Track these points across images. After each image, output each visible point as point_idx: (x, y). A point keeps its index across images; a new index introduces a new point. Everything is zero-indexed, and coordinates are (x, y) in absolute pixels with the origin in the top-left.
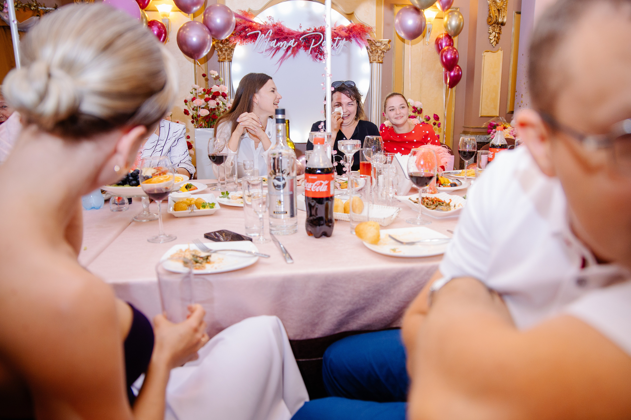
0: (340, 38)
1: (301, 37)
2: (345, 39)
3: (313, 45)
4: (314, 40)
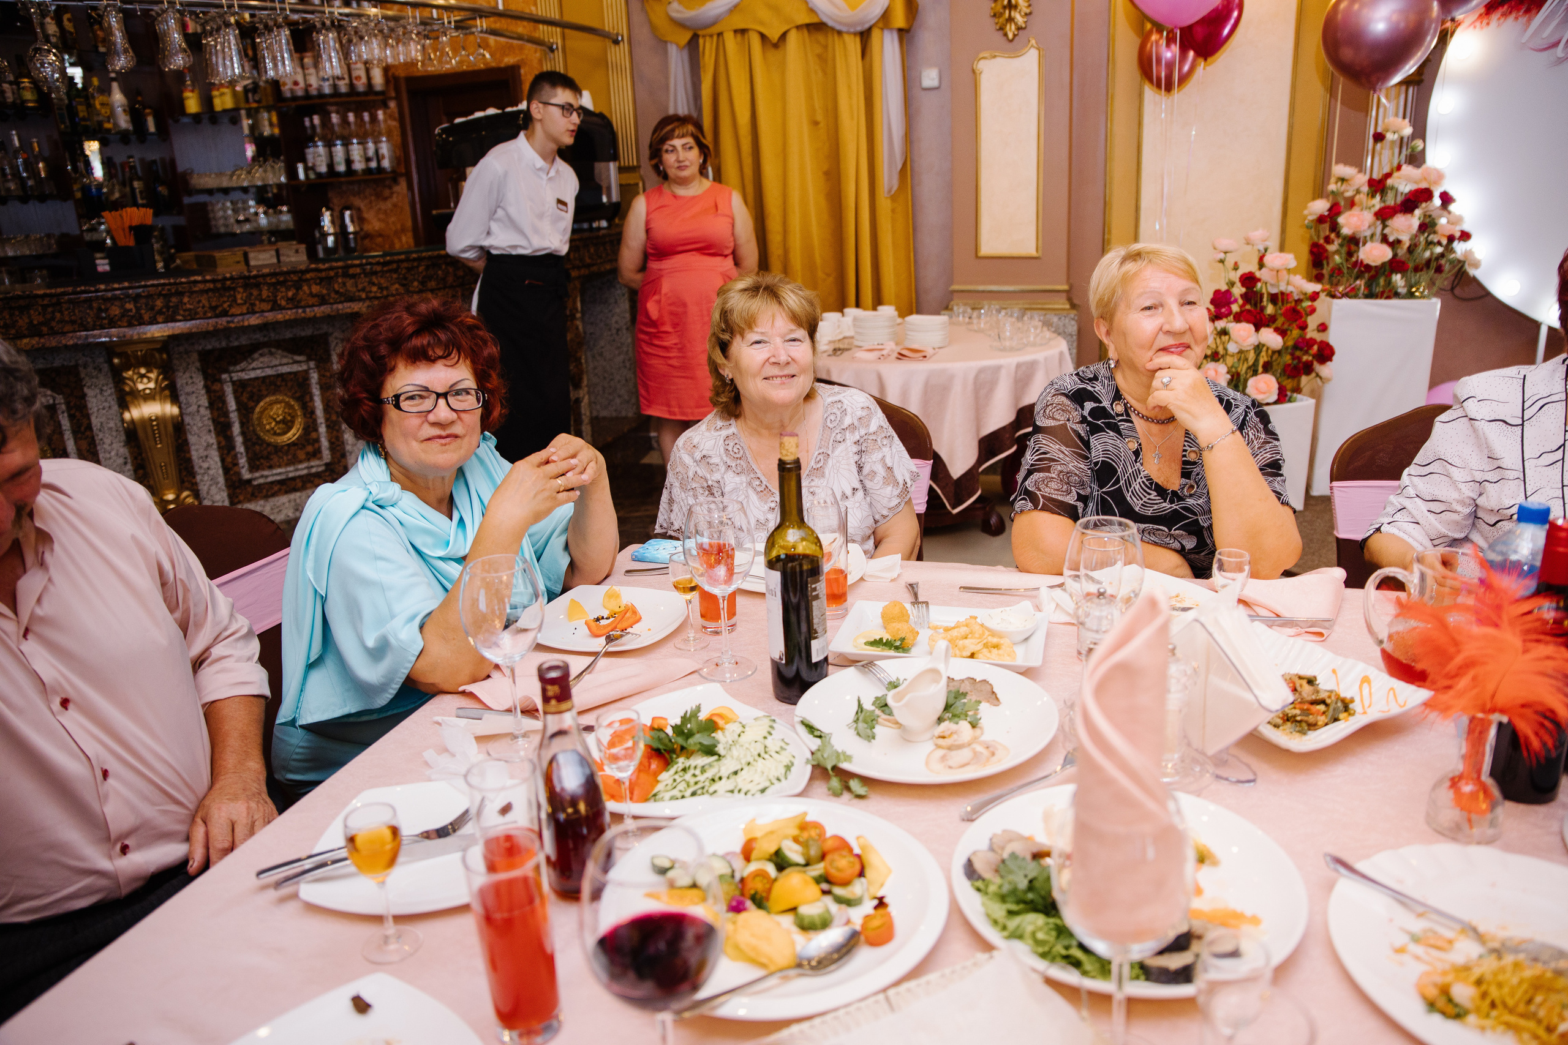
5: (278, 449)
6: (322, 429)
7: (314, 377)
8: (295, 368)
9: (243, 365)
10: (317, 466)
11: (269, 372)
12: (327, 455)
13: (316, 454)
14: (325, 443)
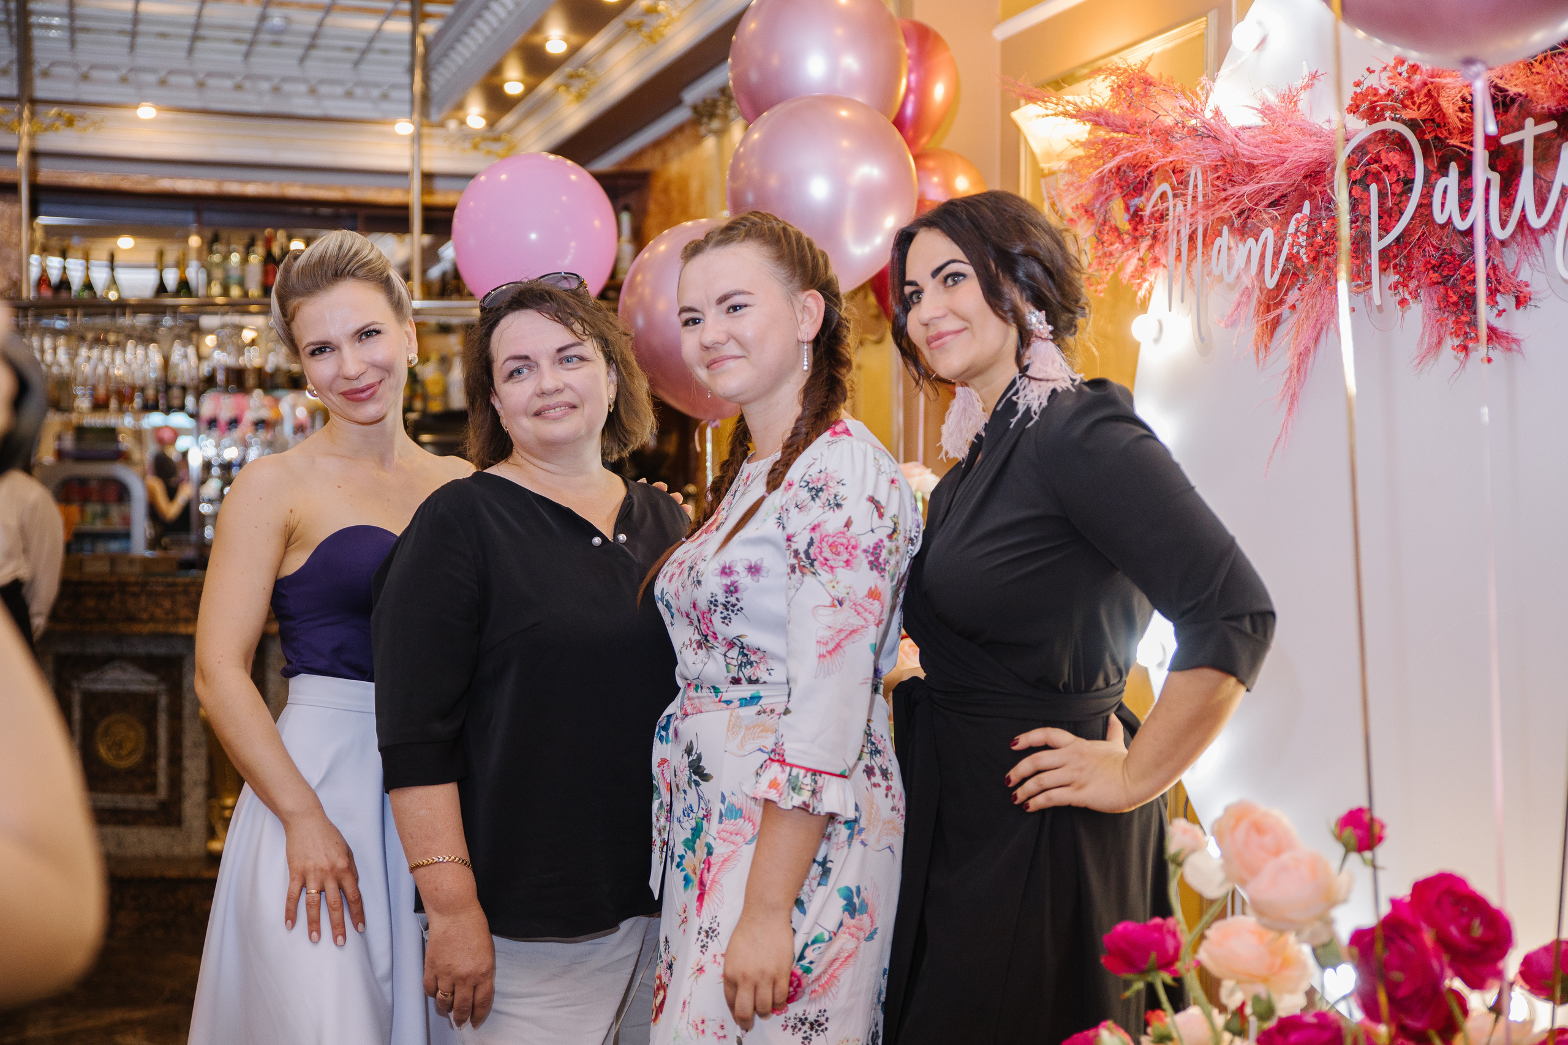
0: (1553, 125)
4: (1374, 194)
5: (115, 773)
6: (162, 762)
7: (163, 701)
8: (144, 688)
9: (93, 675)
10: (148, 802)
11: (117, 687)
12: (162, 793)
13: (152, 788)
14: (162, 779)
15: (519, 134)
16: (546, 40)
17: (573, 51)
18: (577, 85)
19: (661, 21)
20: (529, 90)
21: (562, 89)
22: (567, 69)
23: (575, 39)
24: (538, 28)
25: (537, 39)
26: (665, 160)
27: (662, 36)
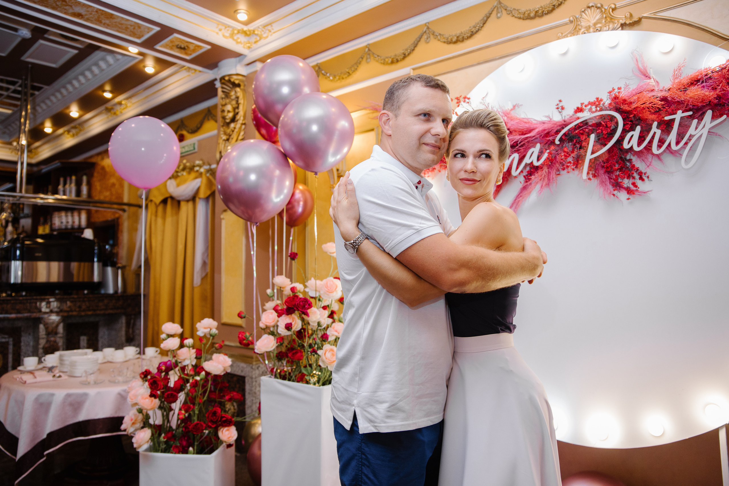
0: (690, 113)
1: (557, 132)
2: (709, 114)
3: (593, 153)
4: (593, 137)
15: (40, 149)
16: (70, 112)
17: (80, 116)
18: (74, 131)
19: (123, 107)
20: (54, 131)
21: (66, 133)
22: (72, 125)
23: (81, 113)
24: (68, 107)
25: (67, 111)
26: (103, 159)
27: (121, 112)
